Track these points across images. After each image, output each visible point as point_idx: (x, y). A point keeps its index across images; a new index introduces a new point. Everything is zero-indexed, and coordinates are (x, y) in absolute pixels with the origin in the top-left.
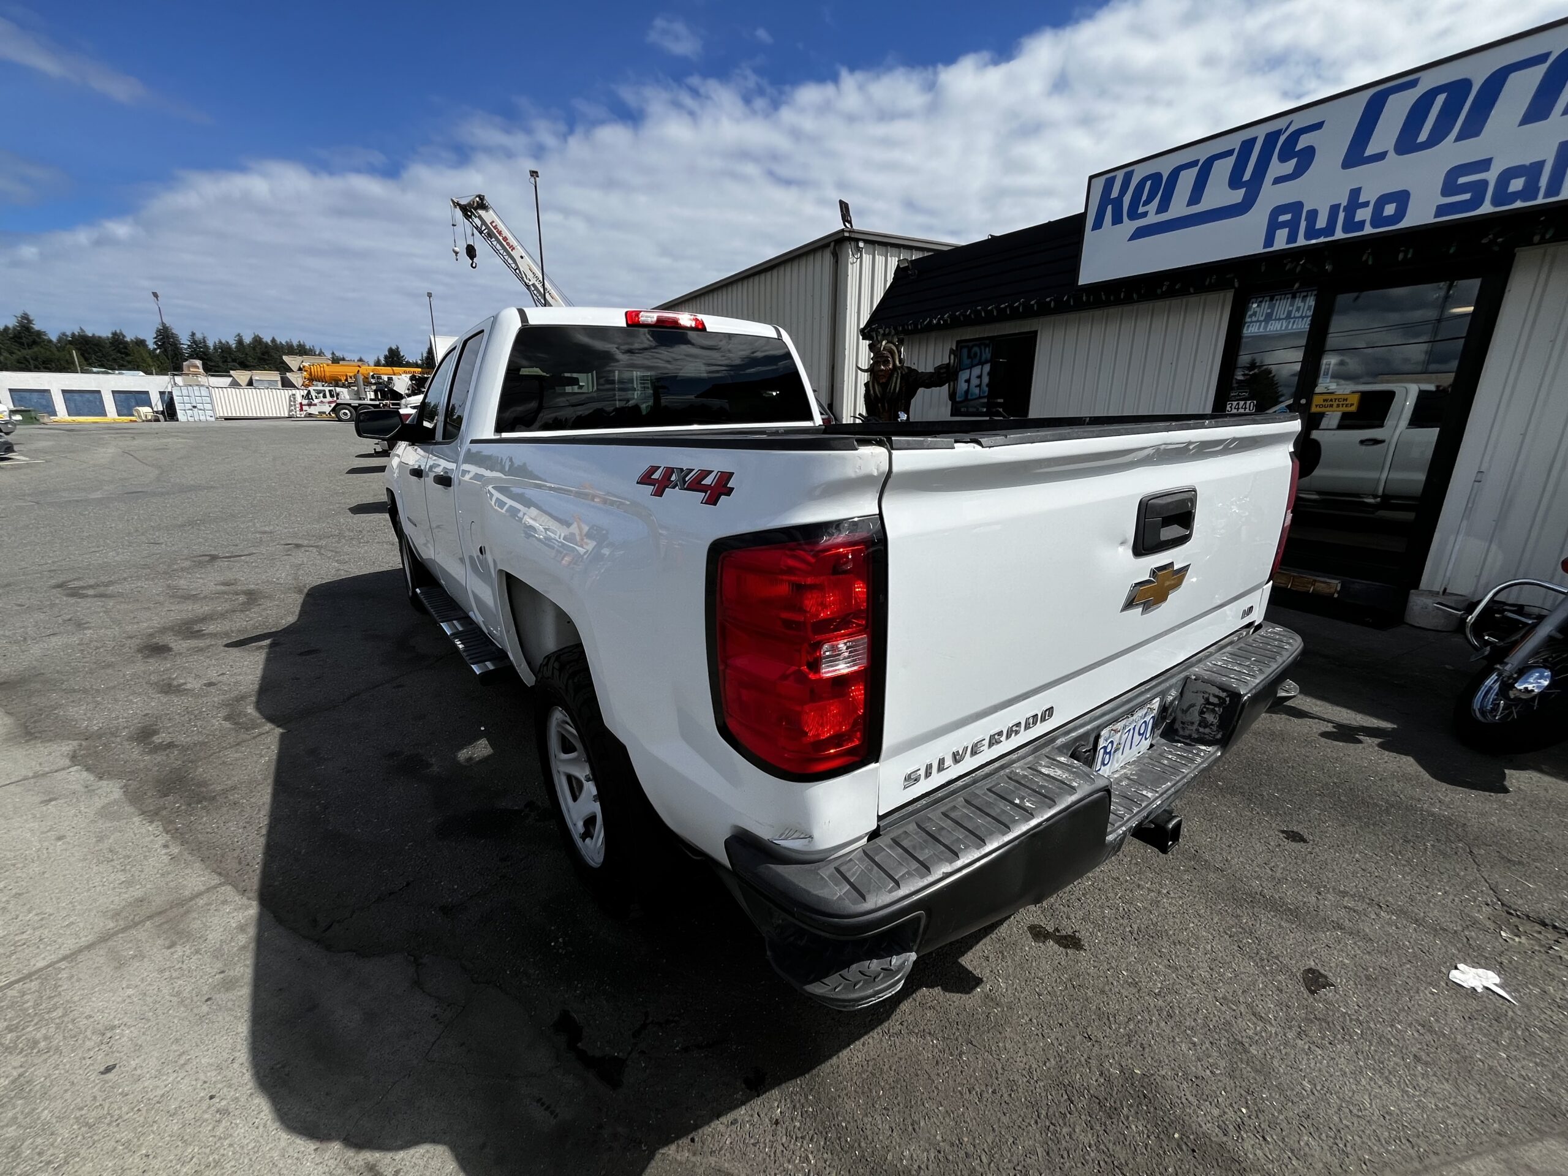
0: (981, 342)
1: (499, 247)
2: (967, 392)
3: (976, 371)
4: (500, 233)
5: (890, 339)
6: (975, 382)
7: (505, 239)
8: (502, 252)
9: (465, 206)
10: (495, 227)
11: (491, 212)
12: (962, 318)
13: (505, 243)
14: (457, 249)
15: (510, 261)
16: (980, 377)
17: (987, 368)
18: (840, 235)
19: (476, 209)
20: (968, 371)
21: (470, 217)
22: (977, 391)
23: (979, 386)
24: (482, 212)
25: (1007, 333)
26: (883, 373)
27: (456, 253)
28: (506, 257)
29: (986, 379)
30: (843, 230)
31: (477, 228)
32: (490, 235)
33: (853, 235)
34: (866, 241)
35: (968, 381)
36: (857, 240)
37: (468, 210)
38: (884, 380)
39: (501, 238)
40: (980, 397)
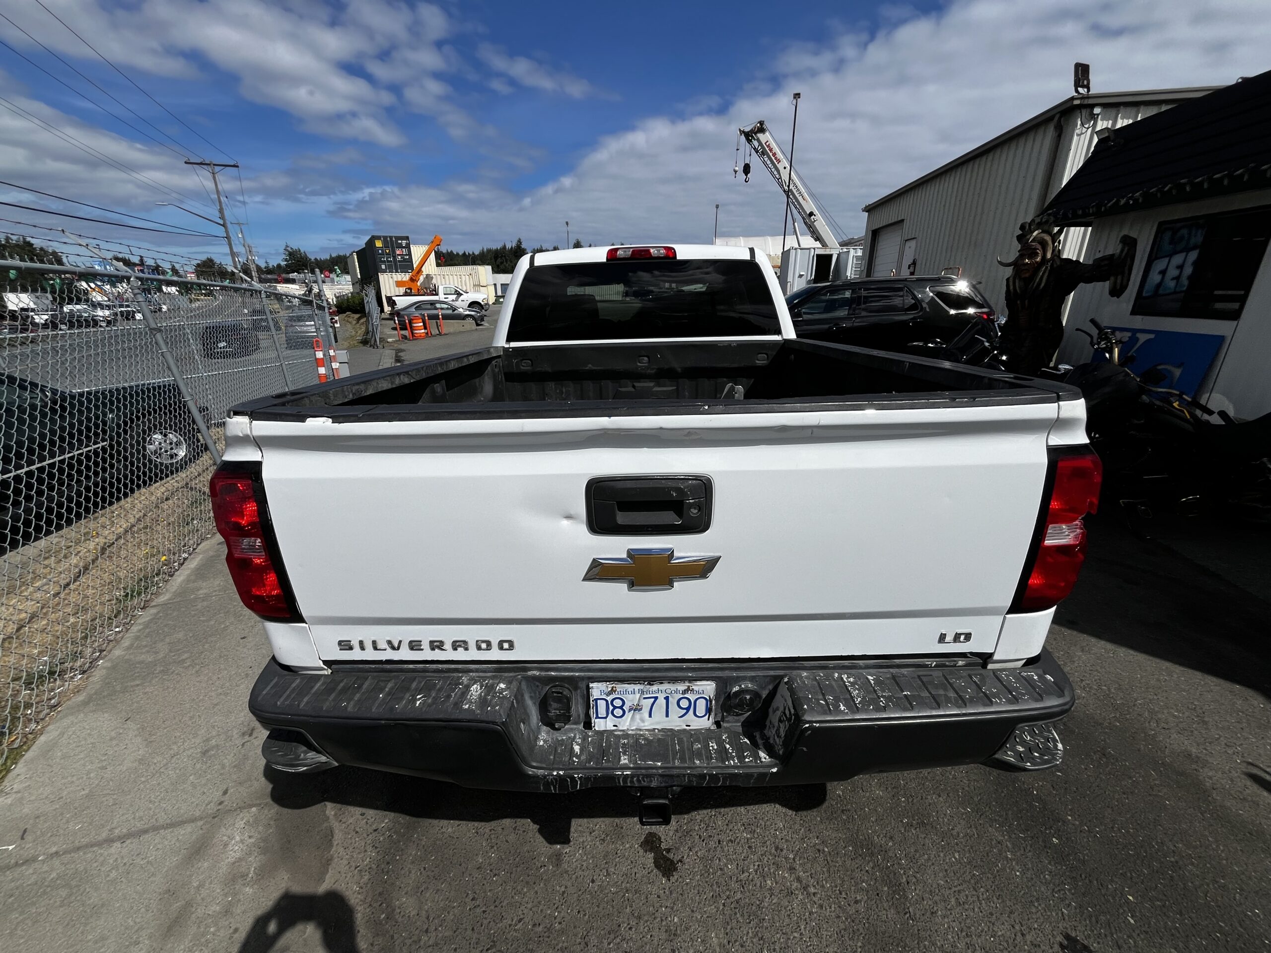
0: (1192, 223)
1: (769, 162)
2: (1159, 285)
3: (1178, 259)
4: (771, 150)
5: (1046, 227)
6: (1173, 272)
7: (774, 154)
8: (770, 166)
9: (748, 132)
10: (768, 146)
11: (767, 134)
12: (1159, 195)
13: (773, 158)
14: (737, 169)
15: (775, 173)
16: (1181, 267)
17: (1193, 255)
18: (1069, 105)
19: (755, 134)
20: (1167, 260)
21: (751, 141)
22: (1172, 284)
23: (1177, 278)
24: (760, 136)
25: (1236, 208)
26: (1026, 267)
27: (736, 172)
28: (773, 170)
29: (1188, 270)
30: (1073, 98)
31: (755, 149)
32: (764, 153)
33: (1086, 102)
34: (1104, 106)
35: (1163, 273)
36: (1092, 106)
37: (749, 136)
38: (1027, 275)
39: (771, 154)
40: (1175, 293)
